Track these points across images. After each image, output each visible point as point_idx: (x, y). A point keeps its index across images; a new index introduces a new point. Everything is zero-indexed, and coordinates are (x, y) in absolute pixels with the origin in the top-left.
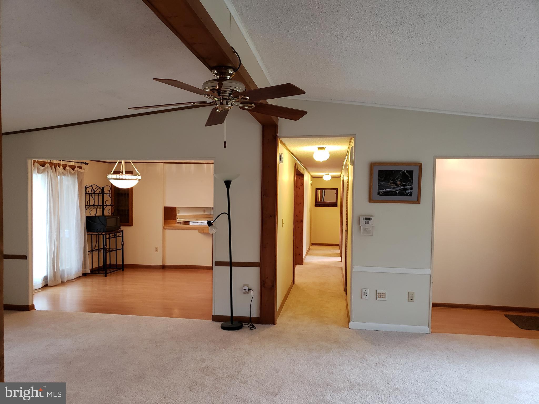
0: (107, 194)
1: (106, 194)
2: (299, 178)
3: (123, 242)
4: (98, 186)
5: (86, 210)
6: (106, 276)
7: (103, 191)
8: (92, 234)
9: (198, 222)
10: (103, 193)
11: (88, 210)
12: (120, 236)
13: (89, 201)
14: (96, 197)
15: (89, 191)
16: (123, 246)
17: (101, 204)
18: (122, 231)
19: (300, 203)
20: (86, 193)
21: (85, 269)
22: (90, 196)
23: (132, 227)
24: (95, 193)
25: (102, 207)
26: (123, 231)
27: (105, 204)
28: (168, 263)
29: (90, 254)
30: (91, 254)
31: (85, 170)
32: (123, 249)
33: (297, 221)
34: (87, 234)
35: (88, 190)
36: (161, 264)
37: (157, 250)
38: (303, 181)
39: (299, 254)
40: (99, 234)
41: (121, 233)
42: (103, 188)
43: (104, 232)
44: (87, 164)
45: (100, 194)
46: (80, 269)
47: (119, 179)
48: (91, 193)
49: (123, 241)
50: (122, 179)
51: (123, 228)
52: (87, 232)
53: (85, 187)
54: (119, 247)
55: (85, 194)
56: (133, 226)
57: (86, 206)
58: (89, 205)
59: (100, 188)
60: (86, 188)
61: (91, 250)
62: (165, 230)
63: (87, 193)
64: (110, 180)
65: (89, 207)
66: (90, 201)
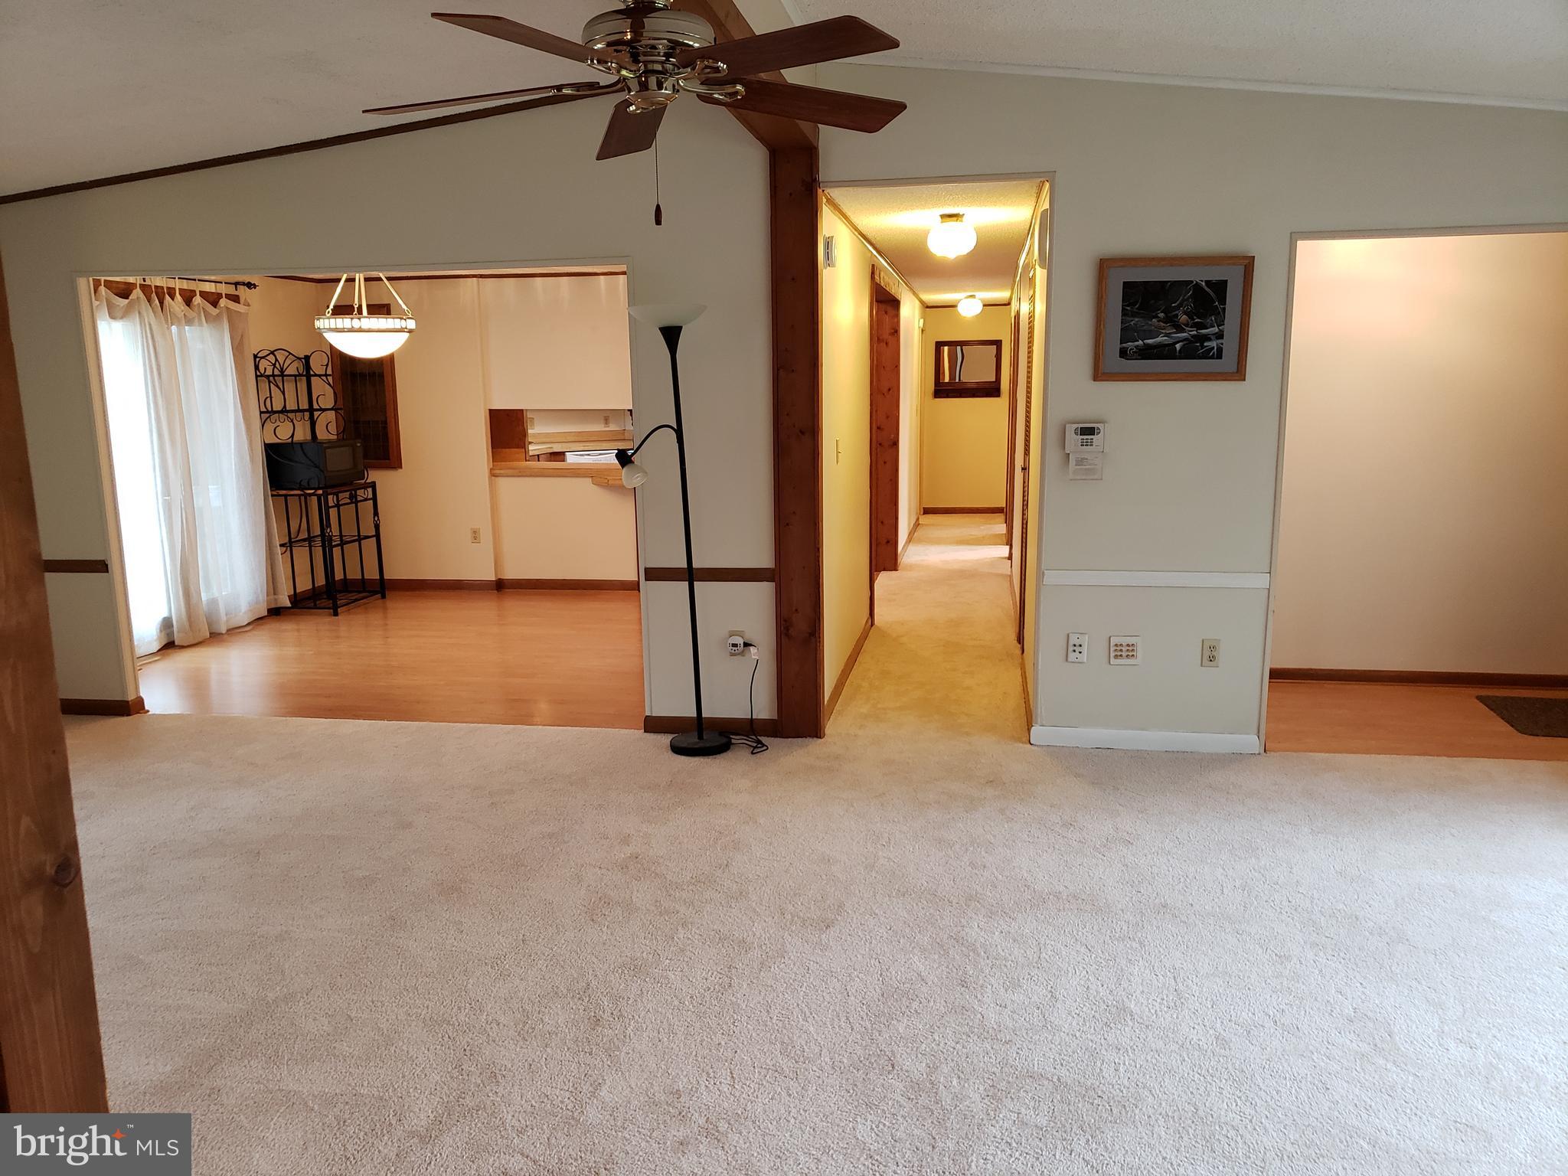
0: (320, 376)
1: (316, 375)
2: (886, 313)
3: (378, 517)
4: (290, 353)
5: (263, 426)
6: (336, 614)
7: (308, 367)
8: (286, 496)
9: (588, 455)
10: (307, 373)
11: (270, 427)
12: (366, 499)
13: (269, 399)
14: (289, 387)
15: (265, 369)
16: (377, 527)
17: (306, 407)
18: (373, 485)
19: (889, 390)
20: (259, 376)
21: (275, 594)
22: (270, 382)
23: (400, 470)
24: (285, 373)
25: (307, 414)
26: (374, 483)
27: (315, 406)
28: (511, 573)
29: (285, 552)
30: (288, 552)
31: (249, 305)
32: (378, 536)
33: (880, 444)
34: (272, 495)
35: (263, 364)
36: (490, 576)
37: (475, 535)
38: (896, 320)
39: (888, 542)
40: (306, 496)
41: (370, 490)
42: (307, 358)
43: (319, 488)
44: (255, 286)
45: (300, 375)
46: (261, 598)
47: (352, 330)
48: (273, 375)
49: (376, 513)
50: (360, 330)
51: (373, 476)
52: (271, 491)
53: (255, 356)
54: (368, 529)
55: (257, 376)
56: (401, 468)
57: (261, 413)
58: (270, 409)
59: (300, 359)
60: (258, 359)
61: (286, 540)
62: (497, 479)
63: (261, 376)
64: (324, 334)
65: (269, 417)
66: (271, 398)
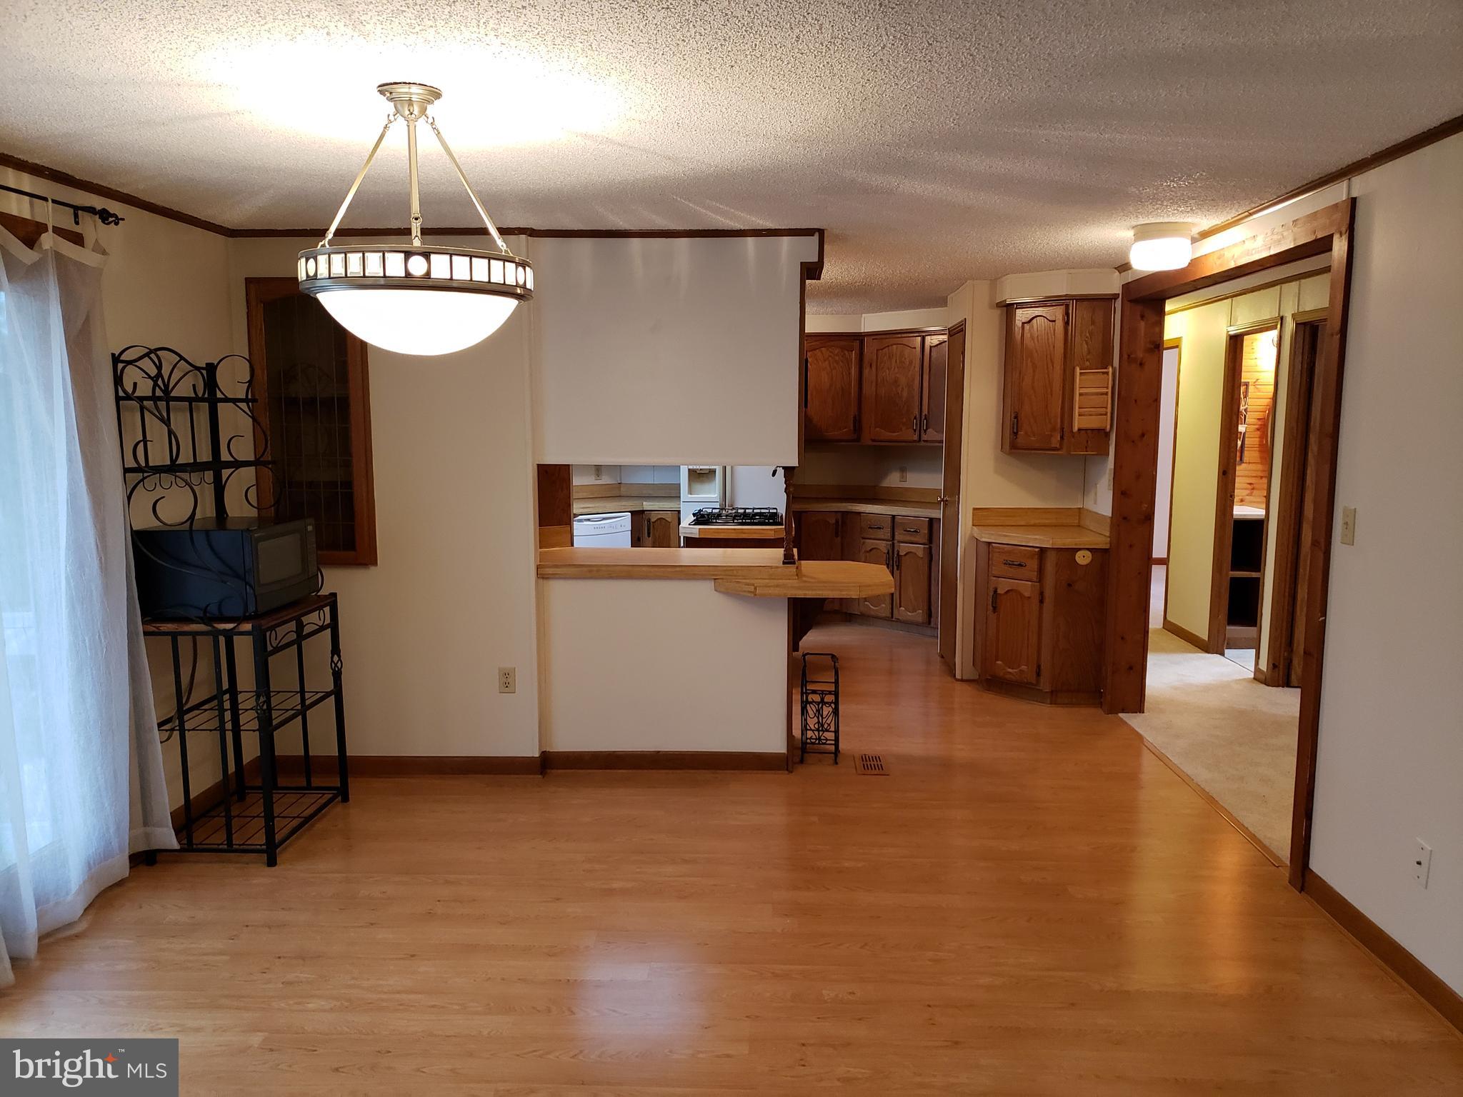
0: (235, 401)
1: (226, 400)
3: (339, 656)
4: (182, 358)
5: (129, 498)
6: (272, 862)
7: (211, 383)
8: (174, 636)
10: (210, 394)
11: (143, 498)
12: (322, 628)
13: (141, 446)
14: (180, 421)
15: (135, 384)
16: (337, 675)
17: (205, 455)
18: (332, 600)
20: (123, 399)
21: (146, 824)
22: (142, 409)
23: (373, 568)
24: (172, 395)
25: (209, 475)
26: (334, 595)
27: (225, 456)
28: (565, 742)
29: (167, 740)
31: (104, 253)
32: (338, 692)
33: (1125, 518)
34: (146, 634)
35: (131, 376)
37: (507, 681)
39: (1131, 668)
40: (215, 634)
41: (327, 609)
42: (211, 369)
43: (246, 619)
44: (117, 221)
45: (197, 399)
46: (115, 844)
48: (154, 398)
49: (336, 650)
50: (427, 283)
51: (334, 580)
52: (143, 623)
53: (116, 359)
55: (118, 399)
56: (375, 563)
57: (126, 471)
58: (143, 464)
59: (198, 369)
60: (120, 366)
62: (545, 581)
63: (128, 397)
65: (142, 480)
66: (145, 440)
